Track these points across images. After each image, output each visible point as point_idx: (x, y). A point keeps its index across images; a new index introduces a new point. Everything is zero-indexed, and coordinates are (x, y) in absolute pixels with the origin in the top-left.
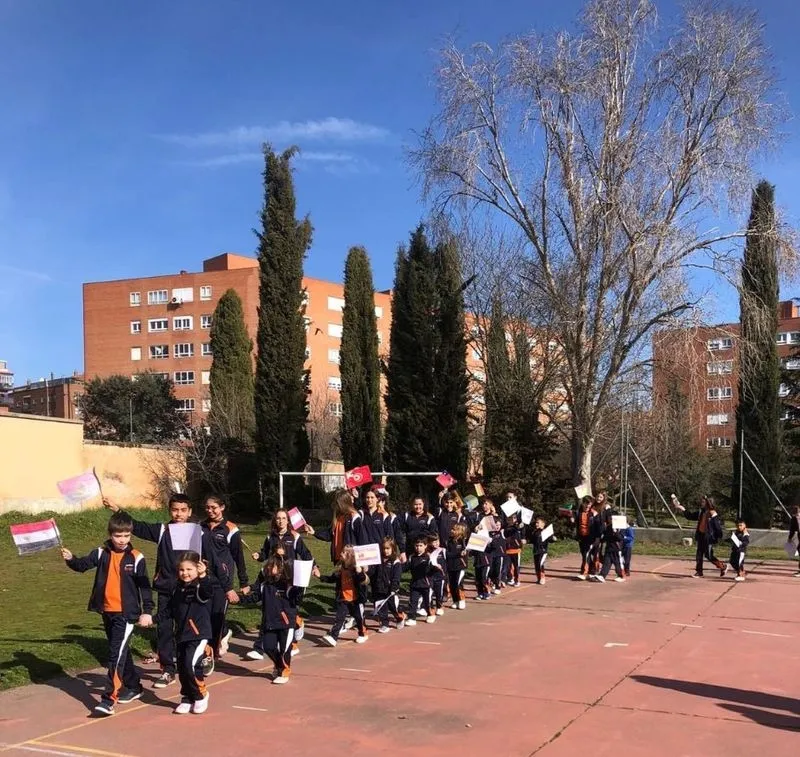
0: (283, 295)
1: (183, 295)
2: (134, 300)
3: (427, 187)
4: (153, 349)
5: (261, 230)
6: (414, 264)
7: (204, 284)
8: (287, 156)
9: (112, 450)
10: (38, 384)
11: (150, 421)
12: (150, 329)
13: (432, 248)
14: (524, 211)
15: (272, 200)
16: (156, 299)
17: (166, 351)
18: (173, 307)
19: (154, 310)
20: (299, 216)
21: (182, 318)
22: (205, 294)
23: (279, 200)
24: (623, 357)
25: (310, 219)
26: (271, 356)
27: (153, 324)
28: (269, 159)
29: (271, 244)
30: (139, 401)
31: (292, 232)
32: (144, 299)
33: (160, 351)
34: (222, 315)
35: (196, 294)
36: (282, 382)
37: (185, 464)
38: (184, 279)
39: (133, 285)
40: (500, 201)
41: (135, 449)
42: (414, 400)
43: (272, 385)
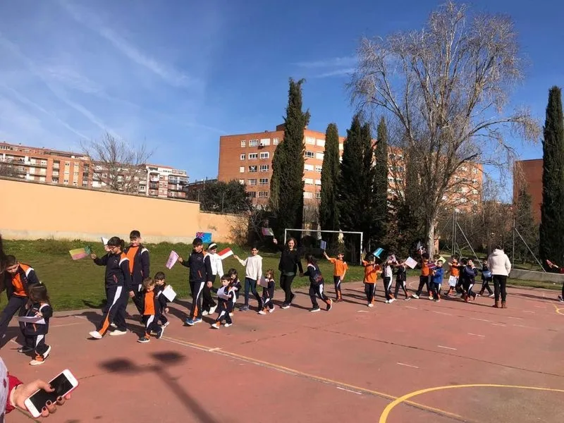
0: (293, 146)
1: (265, 142)
2: (243, 144)
3: (352, 100)
4: (250, 167)
5: (286, 117)
6: (352, 133)
7: (275, 137)
8: (299, 83)
9: (212, 215)
10: (200, 182)
11: (234, 203)
12: (249, 158)
13: (362, 125)
14: (398, 110)
15: (291, 103)
16: (252, 144)
17: (256, 168)
18: (261, 147)
19: (252, 149)
20: (304, 110)
21: (264, 153)
22: (276, 142)
23: (294, 103)
24: (448, 179)
25: (309, 111)
26: (286, 174)
27: (251, 156)
28: (292, 85)
29: (290, 123)
30: (229, 194)
31: (299, 117)
32: (247, 144)
33: (253, 168)
34: (278, 153)
35: (272, 141)
36: (291, 186)
37: (248, 224)
38: (267, 134)
39: (242, 137)
40: (388, 105)
41: (223, 216)
42: (348, 197)
43: (286, 188)
